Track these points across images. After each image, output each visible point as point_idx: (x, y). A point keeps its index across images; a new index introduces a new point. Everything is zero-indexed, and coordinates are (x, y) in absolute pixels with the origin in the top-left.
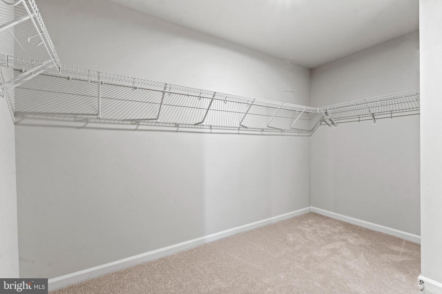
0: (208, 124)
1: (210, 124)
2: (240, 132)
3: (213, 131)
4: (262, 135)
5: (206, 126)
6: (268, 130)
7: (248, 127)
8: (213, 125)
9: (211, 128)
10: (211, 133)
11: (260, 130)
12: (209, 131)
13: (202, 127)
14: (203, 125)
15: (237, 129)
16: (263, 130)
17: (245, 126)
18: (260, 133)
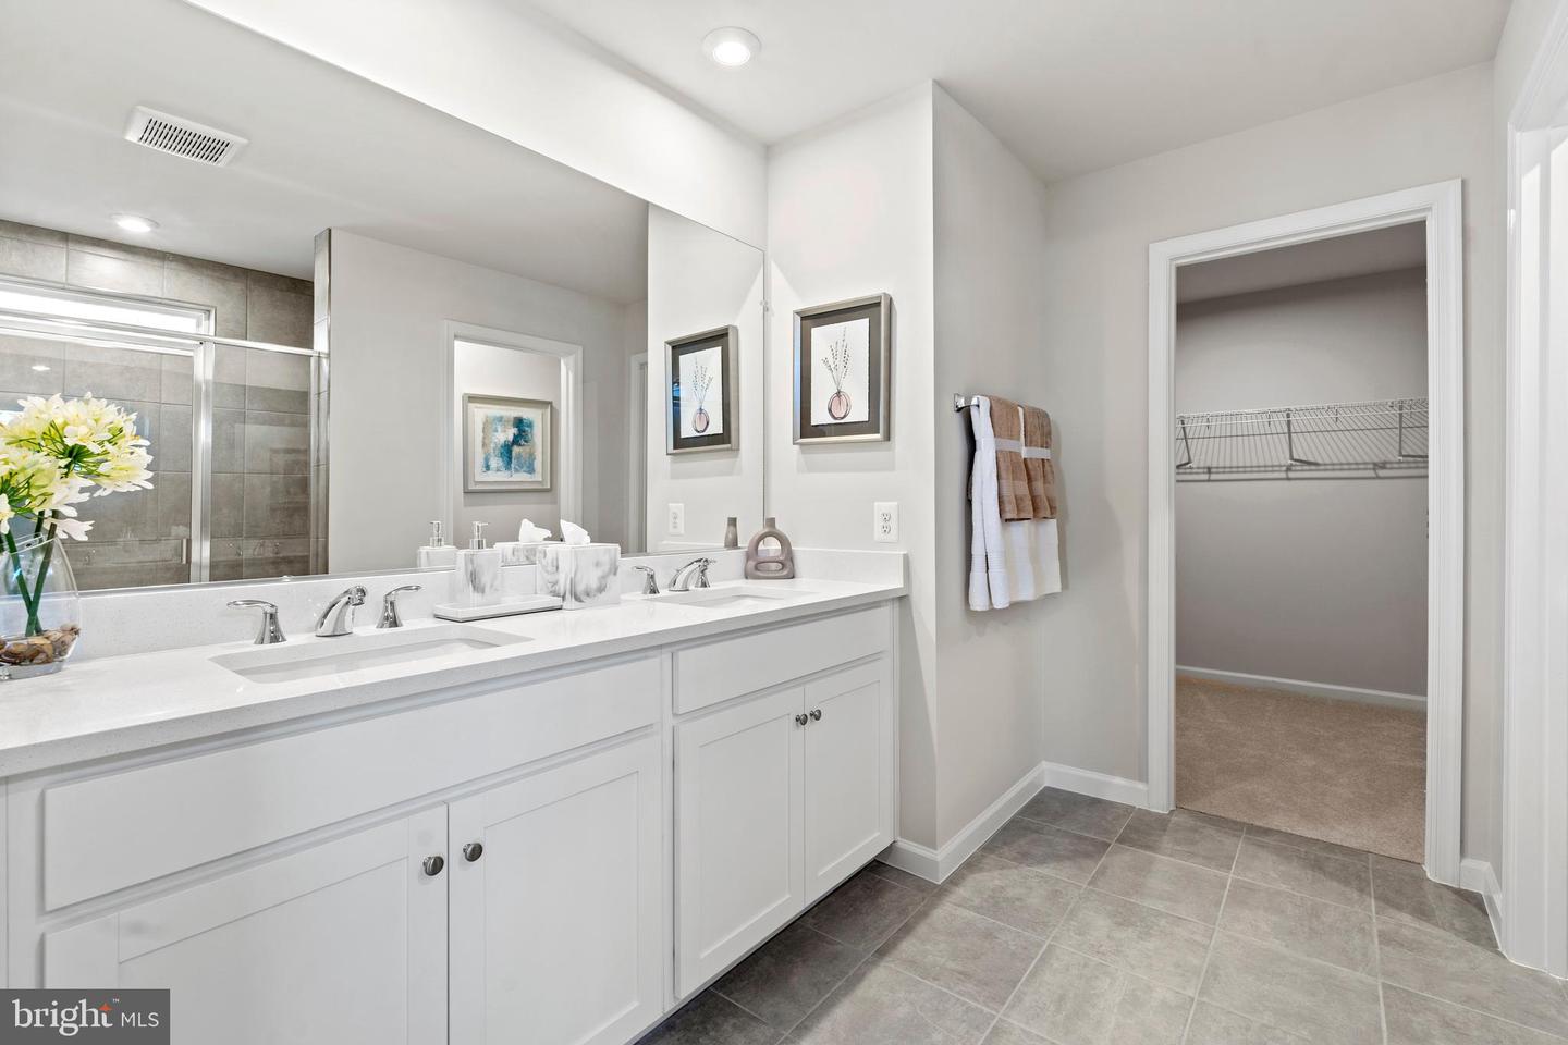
0: (1202, 465)
1: (1208, 464)
2: (1291, 475)
3: (1213, 477)
4: (1378, 478)
5: (1198, 468)
6: (1403, 465)
7: (1320, 461)
8: (1215, 465)
9: (1209, 472)
10: (1209, 481)
11: (1371, 466)
12: (1205, 477)
13: (1188, 471)
14: (1191, 468)
15: (1284, 468)
16: (1378, 466)
17: (1312, 460)
18: (1372, 474)
